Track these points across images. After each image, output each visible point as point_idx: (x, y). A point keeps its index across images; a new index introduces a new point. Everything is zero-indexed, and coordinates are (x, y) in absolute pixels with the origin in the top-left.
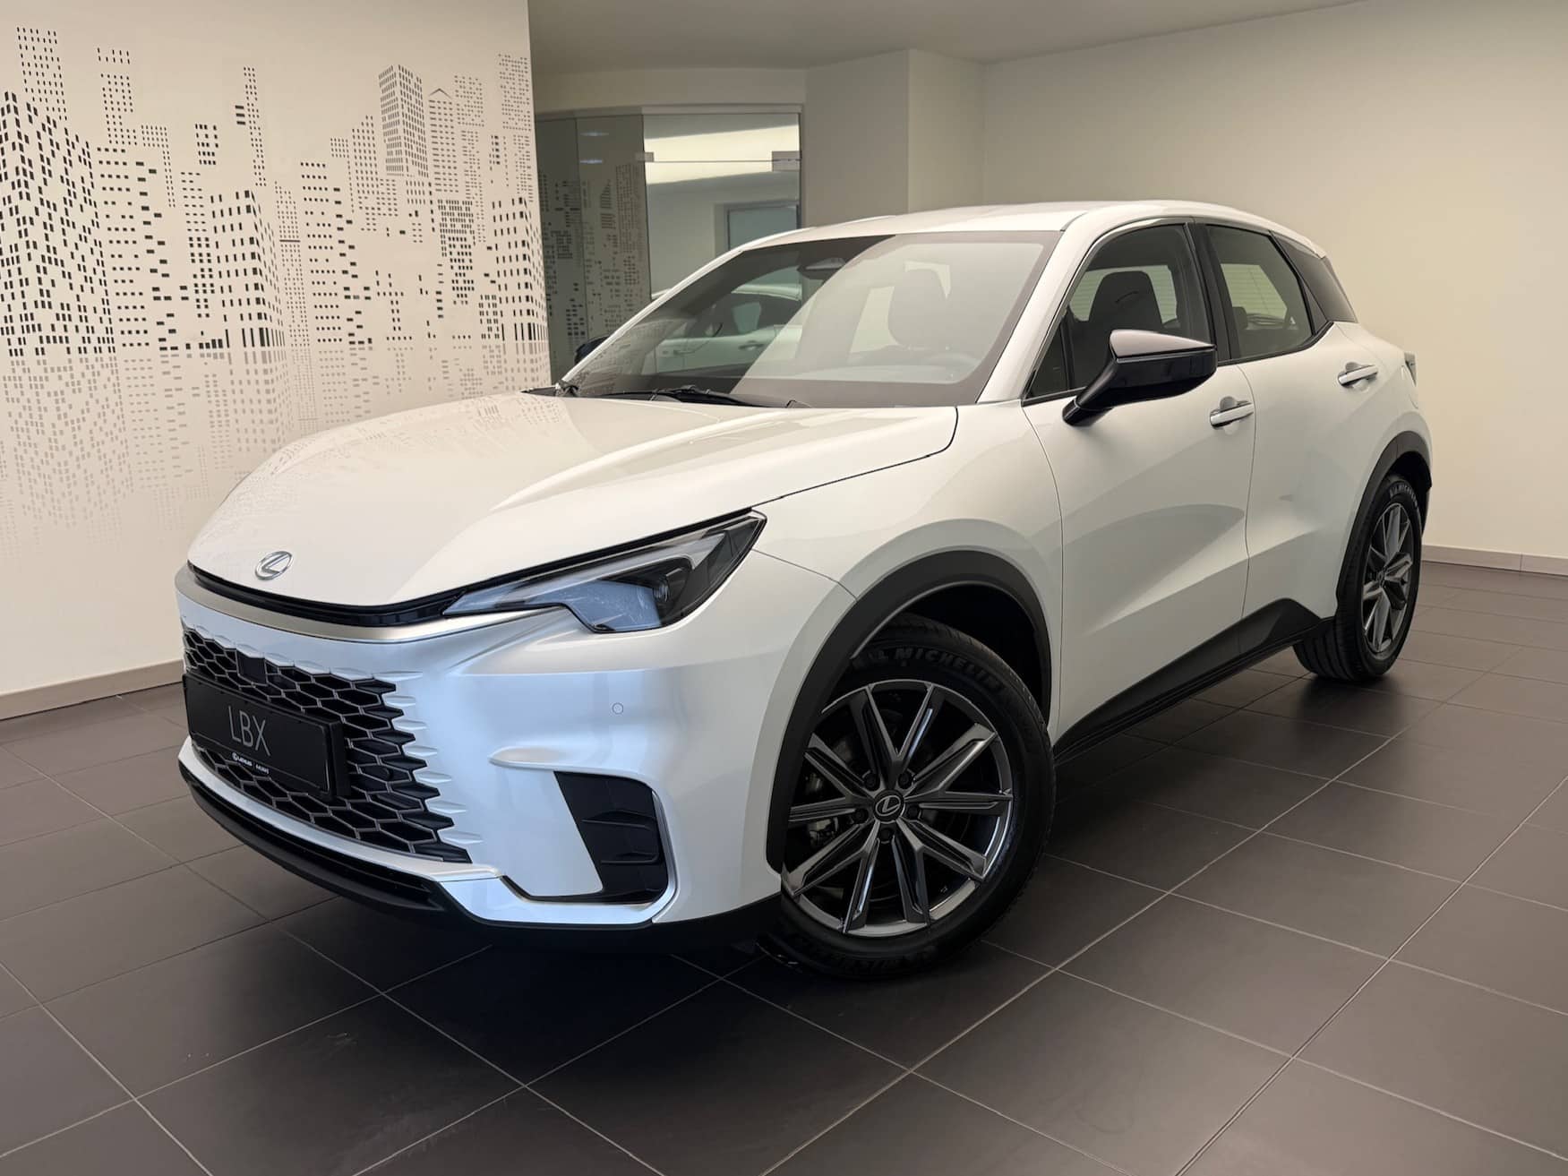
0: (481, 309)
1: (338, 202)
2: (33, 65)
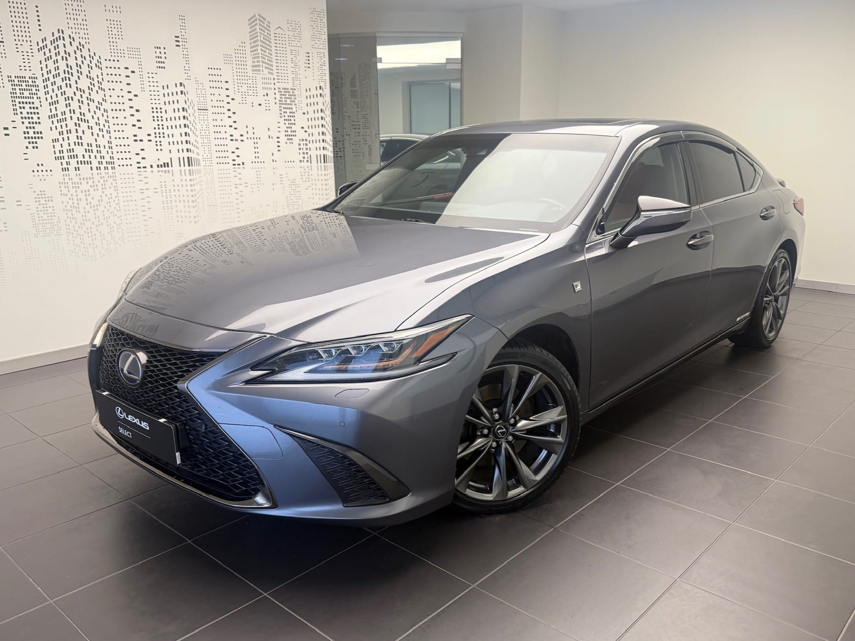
0: (300, 147)
1: (227, 89)
2: (72, 14)
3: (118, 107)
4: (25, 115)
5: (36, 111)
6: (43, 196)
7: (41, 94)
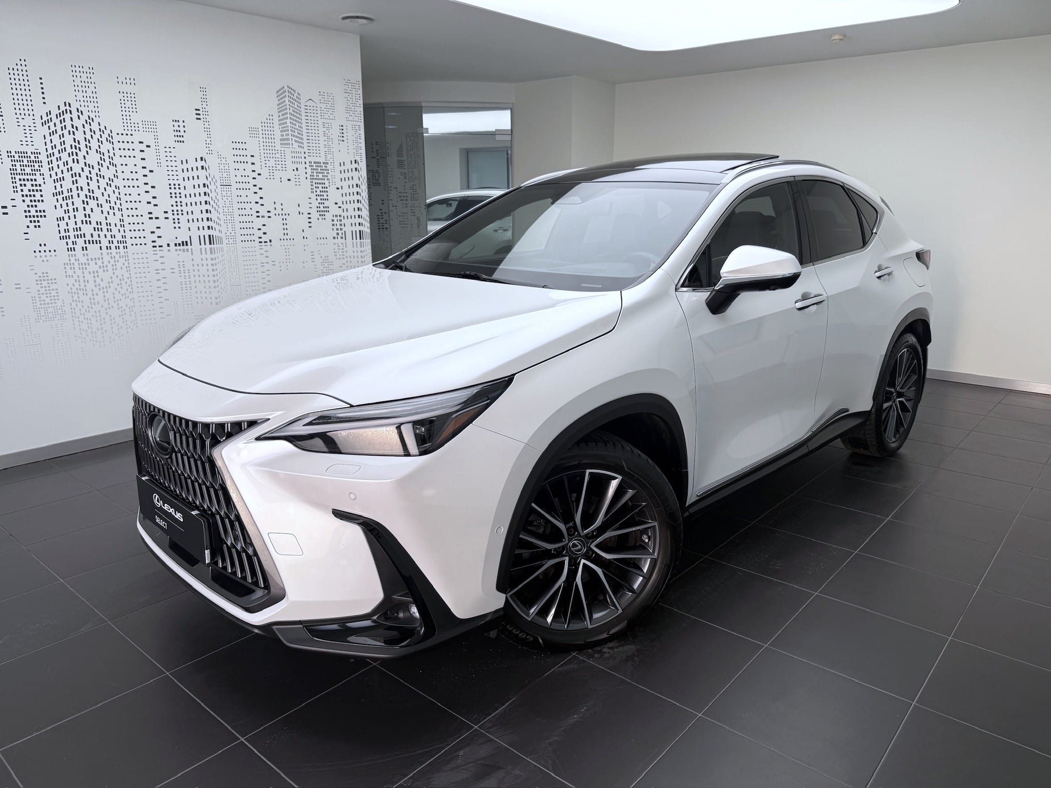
0: (333, 223)
1: (253, 164)
2: (80, 86)
3: (131, 183)
4: (26, 192)
5: (38, 188)
6: (46, 278)
7: (45, 169)
